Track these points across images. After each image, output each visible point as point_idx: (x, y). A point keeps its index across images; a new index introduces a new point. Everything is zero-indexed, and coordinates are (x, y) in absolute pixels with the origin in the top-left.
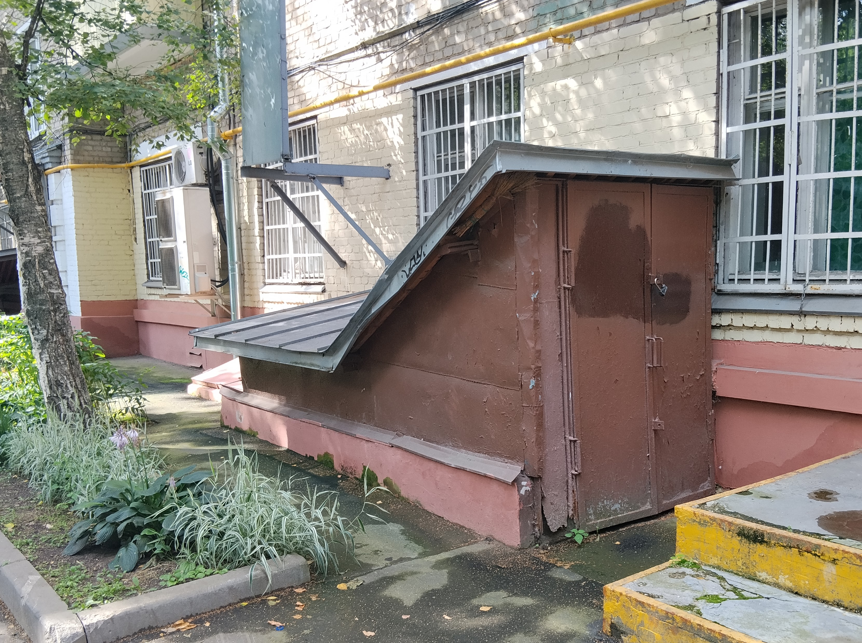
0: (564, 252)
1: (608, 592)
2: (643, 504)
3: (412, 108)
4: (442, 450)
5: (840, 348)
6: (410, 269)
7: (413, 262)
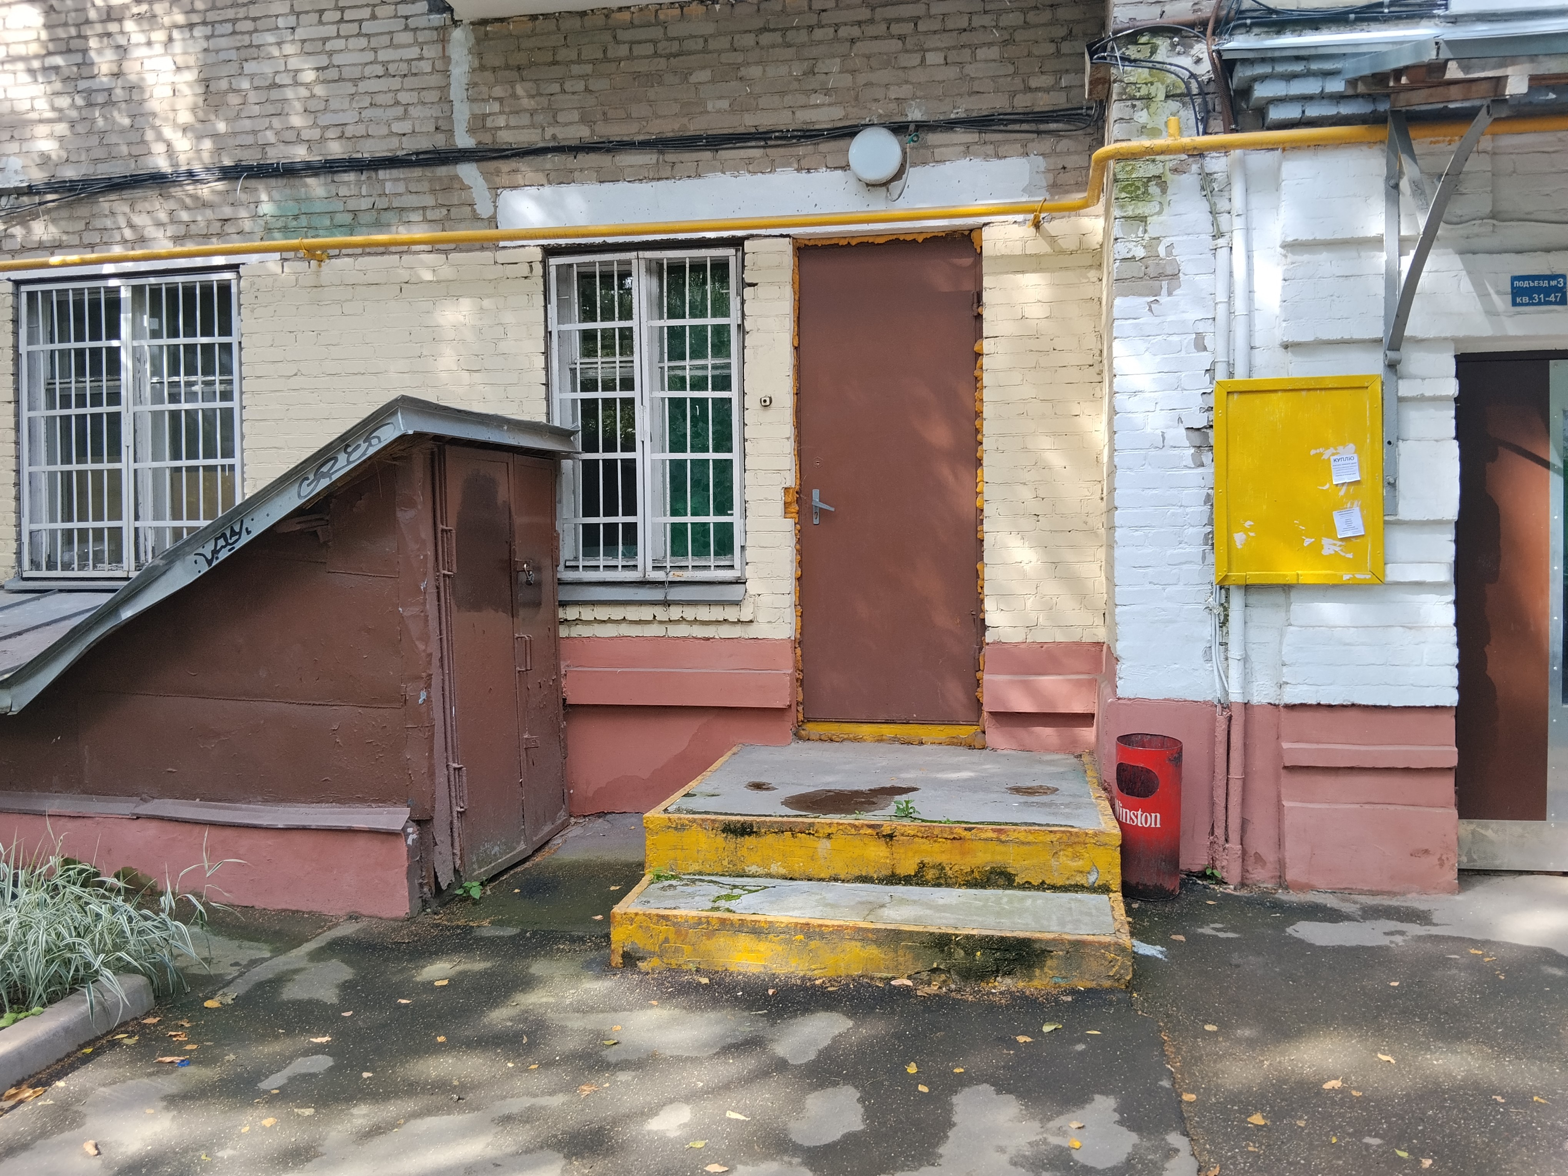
0: (443, 530)
1: (618, 918)
2: (518, 843)
3: (11, 309)
4: (246, 810)
5: (708, 639)
6: (215, 552)
7: (221, 542)
